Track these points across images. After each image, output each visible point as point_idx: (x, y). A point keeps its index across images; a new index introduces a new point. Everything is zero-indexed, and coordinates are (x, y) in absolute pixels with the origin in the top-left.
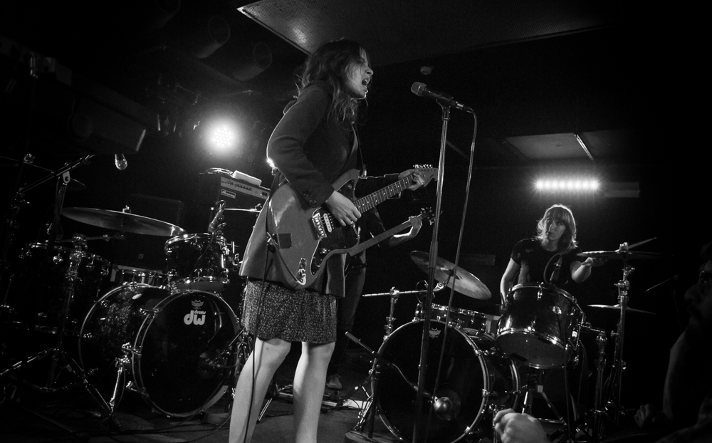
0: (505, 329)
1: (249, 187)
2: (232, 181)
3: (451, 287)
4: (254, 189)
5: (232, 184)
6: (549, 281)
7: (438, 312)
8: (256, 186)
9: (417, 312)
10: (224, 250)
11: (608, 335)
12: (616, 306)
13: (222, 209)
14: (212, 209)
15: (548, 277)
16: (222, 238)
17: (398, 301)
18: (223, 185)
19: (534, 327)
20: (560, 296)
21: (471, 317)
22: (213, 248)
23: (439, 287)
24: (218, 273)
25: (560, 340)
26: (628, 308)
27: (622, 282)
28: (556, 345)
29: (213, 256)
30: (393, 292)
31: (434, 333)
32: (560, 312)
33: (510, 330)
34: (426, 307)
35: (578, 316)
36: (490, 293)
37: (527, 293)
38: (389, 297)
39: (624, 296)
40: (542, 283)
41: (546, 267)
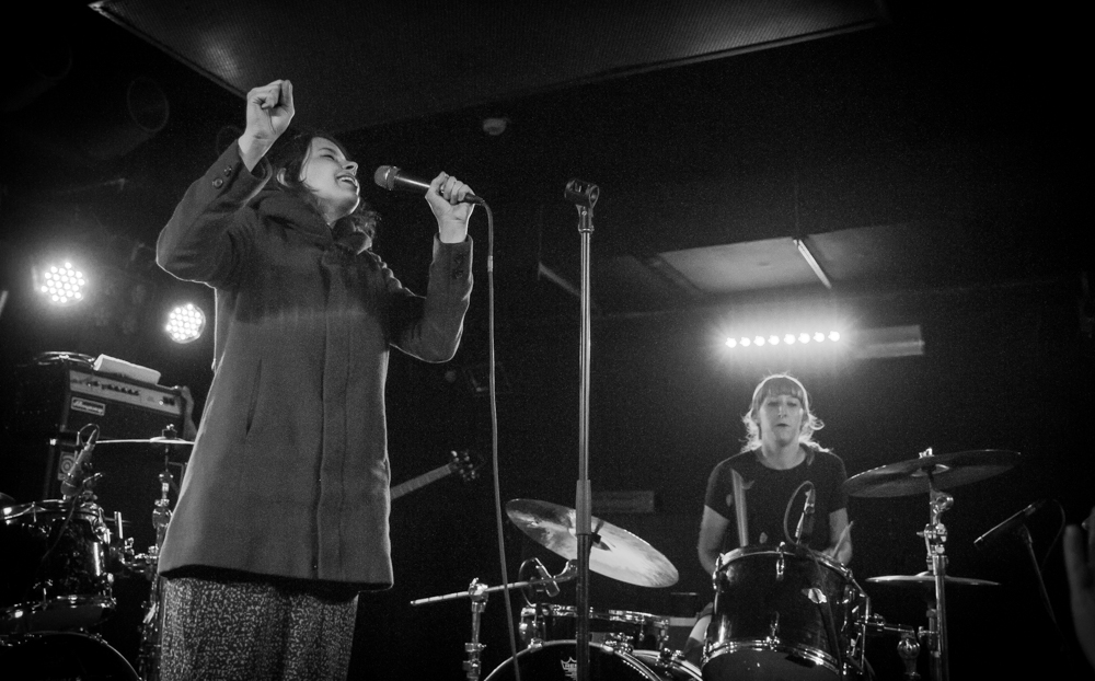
0: (717, 645)
1: (134, 388)
2: (94, 379)
4: (145, 393)
5: (96, 384)
6: (793, 538)
8: (149, 386)
10: (101, 533)
12: (921, 575)
13: (93, 442)
14: (53, 442)
15: (792, 529)
16: (94, 506)
17: (487, 608)
18: (75, 387)
19: (778, 635)
20: (817, 565)
22: (76, 531)
24: (91, 586)
25: (830, 658)
26: (947, 577)
27: (932, 528)
28: (823, 667)
29: (76, 549)
30: (476, 588)
32: (823, 599)
33: (727, 645)
36: (676, 571)
37: (753, 566)
38: (468, 600)
39: (939, 555)
40: (782, 543)
41: (788, 510)
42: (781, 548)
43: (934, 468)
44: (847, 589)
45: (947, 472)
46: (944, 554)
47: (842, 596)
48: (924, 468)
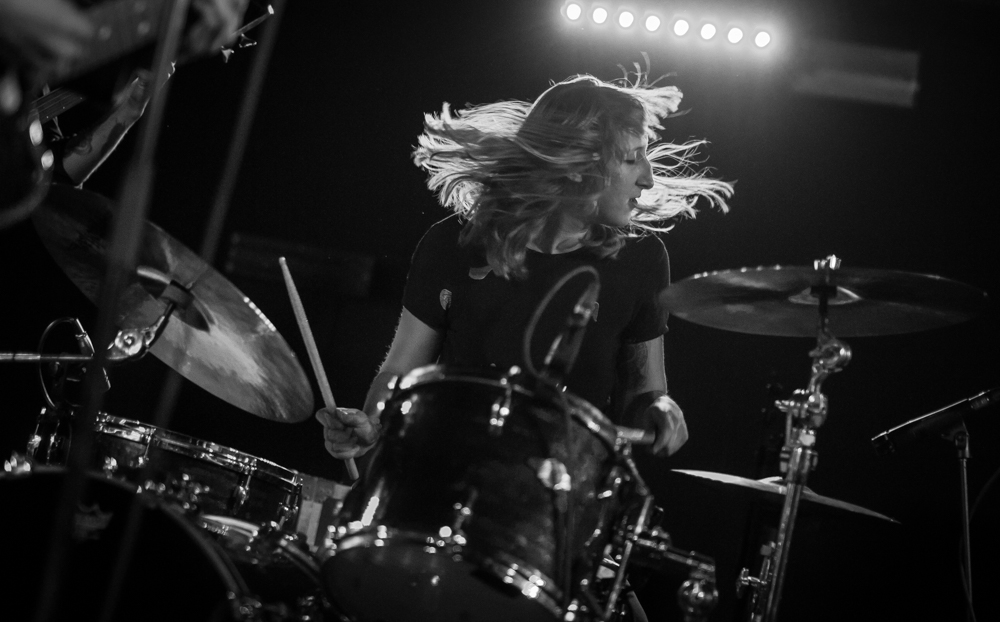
0: (356, 526)
3: (167, 359)
6: (539, 364)
7: (116, 446)
9: (37, 439)
11: (724, 580)
19: (467, 529)
20: (571, 424)
21: (240, 477)
23: (128, 345)
25: (551, 586)
26: (809, 492)
27: (804, 398)
28: (533, 601)
31: (91, 523)
32: (565, 483)
33: (371, 531)
34: (72, 424)
35: (627, 501)
37: (455, 402)
39: (804, 448)
40: (514, 370)
41: (539, 312)
42: (512, 380)
43: (832, 292)
44: (613, 473)
45: (856, 304)
46: (813, 447)
47: (602, 483)
48: (815, 291)
